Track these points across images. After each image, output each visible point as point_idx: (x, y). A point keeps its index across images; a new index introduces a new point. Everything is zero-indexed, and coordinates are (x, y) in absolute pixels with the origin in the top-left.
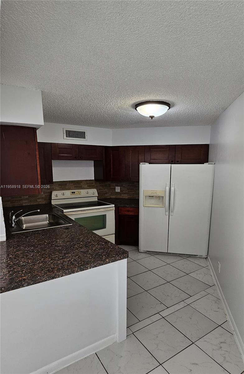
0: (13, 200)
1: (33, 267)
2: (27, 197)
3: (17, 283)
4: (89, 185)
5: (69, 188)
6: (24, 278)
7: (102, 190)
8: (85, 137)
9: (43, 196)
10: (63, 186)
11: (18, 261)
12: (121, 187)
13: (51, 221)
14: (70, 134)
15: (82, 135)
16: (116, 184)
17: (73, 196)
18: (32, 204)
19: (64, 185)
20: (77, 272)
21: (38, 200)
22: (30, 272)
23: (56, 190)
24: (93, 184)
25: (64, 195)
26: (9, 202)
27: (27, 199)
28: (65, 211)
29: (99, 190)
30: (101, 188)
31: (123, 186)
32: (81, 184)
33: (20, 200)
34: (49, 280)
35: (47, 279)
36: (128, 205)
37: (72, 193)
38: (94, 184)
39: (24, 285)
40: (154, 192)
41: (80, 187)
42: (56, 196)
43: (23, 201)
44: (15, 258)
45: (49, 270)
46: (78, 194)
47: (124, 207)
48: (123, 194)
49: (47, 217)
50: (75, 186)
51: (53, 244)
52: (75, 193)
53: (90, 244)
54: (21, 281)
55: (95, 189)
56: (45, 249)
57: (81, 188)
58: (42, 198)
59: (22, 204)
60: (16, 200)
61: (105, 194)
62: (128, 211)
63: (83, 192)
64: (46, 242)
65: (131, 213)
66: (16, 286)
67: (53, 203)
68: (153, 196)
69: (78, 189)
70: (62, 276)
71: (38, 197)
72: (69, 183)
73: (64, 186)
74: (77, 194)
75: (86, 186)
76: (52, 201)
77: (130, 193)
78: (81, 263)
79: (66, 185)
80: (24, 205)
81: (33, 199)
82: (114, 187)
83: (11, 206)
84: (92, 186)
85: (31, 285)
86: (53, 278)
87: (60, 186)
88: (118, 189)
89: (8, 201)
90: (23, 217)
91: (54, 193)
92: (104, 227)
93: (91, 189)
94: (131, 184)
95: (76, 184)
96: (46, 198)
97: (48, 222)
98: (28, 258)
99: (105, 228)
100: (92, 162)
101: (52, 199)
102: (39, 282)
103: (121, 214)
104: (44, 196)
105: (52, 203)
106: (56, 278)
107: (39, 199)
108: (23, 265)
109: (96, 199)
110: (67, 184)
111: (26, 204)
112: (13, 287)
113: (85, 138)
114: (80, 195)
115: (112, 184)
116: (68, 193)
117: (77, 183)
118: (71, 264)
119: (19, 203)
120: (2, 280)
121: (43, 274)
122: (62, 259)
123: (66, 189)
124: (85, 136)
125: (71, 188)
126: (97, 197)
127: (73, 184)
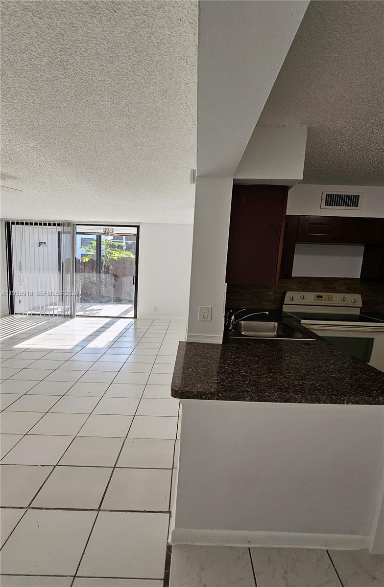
1: (259, 380)
2: (250, 296)
3: (238, 392)
4: (348, 287)
5: (314, 289)
6: (247, 389)
8: (357, 204)
9: (271, 298)
10: (304, 285)
11: (237, 369)
13: (280, 334)
14: (332, 200)
15: (352, 201)
17: (319, 302)
19: (307, 284)
20: (324, 403)
22: (255, 385)
24: (355, 286)
25: (303, 299)
28: (303, 321)
29: (367, 297)
30: (370, 293)
32: (335, 284)
34: (280, 402)
35: (279, 399)
37: (318, 297)
38: (358, 287)
39: (246, 399)
41: (332, 289)
42: (291, 299)
44: (234, 365)
45: (281, 388)
46: (327, 299)
49: (275, 327)
50: (324, 286)
51: (286, 360)
52: (322, 297)
53: (347, 370)
54: (243, 391)
55: (359, 295)
56: (275, 363)
57: (334, 290)
58: (270, 300)
61: (376, 304)
63: (337, 298)
64: (275, 355)
66: (236, 396)
67: (285, 309)
69: (329, 292)
70: (299, 402)
71: (264, 299)
72: (316, 281)
74: (325, 299)
75: (344, 288)
76: (284, 306)
78: (332, 392)
79: (309, 283)
84: (354, 289)
85: (255, 401)
86: (287, 401)
87: (300, 285)
90: (243, 320)
91: (289, 295)
93: (352, 293)
95: (326, 284)
96: (275, 301)
97: (276, 333)
98: (251, 369)
100: (362, 249)
101: (285, 303)
102: (266, 401)
104: (273, 297)
105: (283, 310)
106: (290, 402)
108: (244, 375)
109: (357, 312)
110: (312, 282)
112: (232, 397)
113: (357, 206)
114: (332, 302)
116: (310, 297)
117: (327, 282)
118: (315, 389)
120: (220, 385)
121: (272, 391)
122: (301, 380)
123: (308, 289)
124: (358, 202)
125: (316, 289)
126: (359, 309)
127: (320, 283)
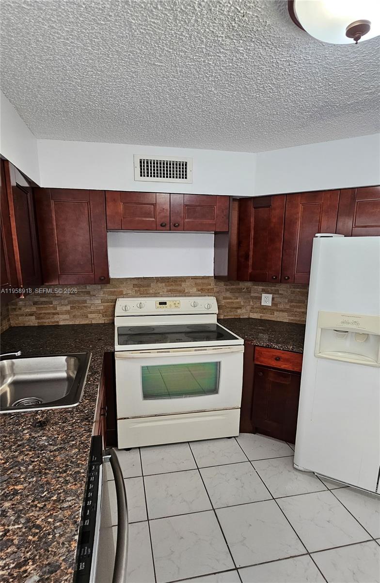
0: (41, 314)
2: (68, 308)
4: (200, 288)
5: (155, 294)
7: (230, 301)
8: (187, 175)
9: (100, 308)
10: (141, 289)
12: (275, 296)
13: (71, 374)
14: (149, 168)
15: (179, 170)
16: (264, 288)
17: (162, 311)
18: (77, 323)
21: (89, 315)
23: (127, 296)
24: (210, 287)
25: (140, 307)
26: (33, 317)
27: (68, 312)
29: (224, 299)
30: (228, 294)
31: (278, 294)
32: (183, 285)
33: (54, 314)
36: (277, 343)
37: (161, 303)
38: (212, 287)
40: (351, 320)
41: (180, 292)
42: (124, 308)
43: (61, 316)
46: (174, 306)
47: (267, 347)
48: (277, 311)
50: (169, 288)
52: (166, 303)
55: (213, 298)
57: (183, 293)
58: (98, 312)
59: (58, 322)
60: (45, 313)
61: (237, 308)
62: (278, 359)
63: (185, 303)
65: (284, 366)
67: (118, 323)
68: (348, 332)
69: (176, 296)
71: (89, 310)
72: (157, 281)
73: (146, 288)
74: (170, 305)
75: (195, 289)
76: (116, 318)
77: (295, 310)
79: (149, 286)
80: (61, 323)
81: (79, 314)
82: (259, 295)
83: (37, 325)
84: (208, 290)
87: (137, 289)
88: (267, 300)
89: (31, 315)
91: (121, 303)
92: (214, 390)
93: (205, 296)
94: (298, 290)
95: (172, 285)
96: (105, 312)
97: (66, 374)
99: (217, 393)
100: (210, 237)
101: (117, 314)
103: (259, 363)
104: (102, 308)
105: (115, 324)
107: (91, 313)
109: (213, 320)
110: (152, 284)
111: (67, 323)
113: (186, 178)
114: (178, 310)
115: (256, 287)
116: (150, 304)
117: (172, 283)
119: (53, 320)
123: (148, 294)
124: (186, 172)
125: (159, 293)
126: (216, 315)
127: (164, 284)
